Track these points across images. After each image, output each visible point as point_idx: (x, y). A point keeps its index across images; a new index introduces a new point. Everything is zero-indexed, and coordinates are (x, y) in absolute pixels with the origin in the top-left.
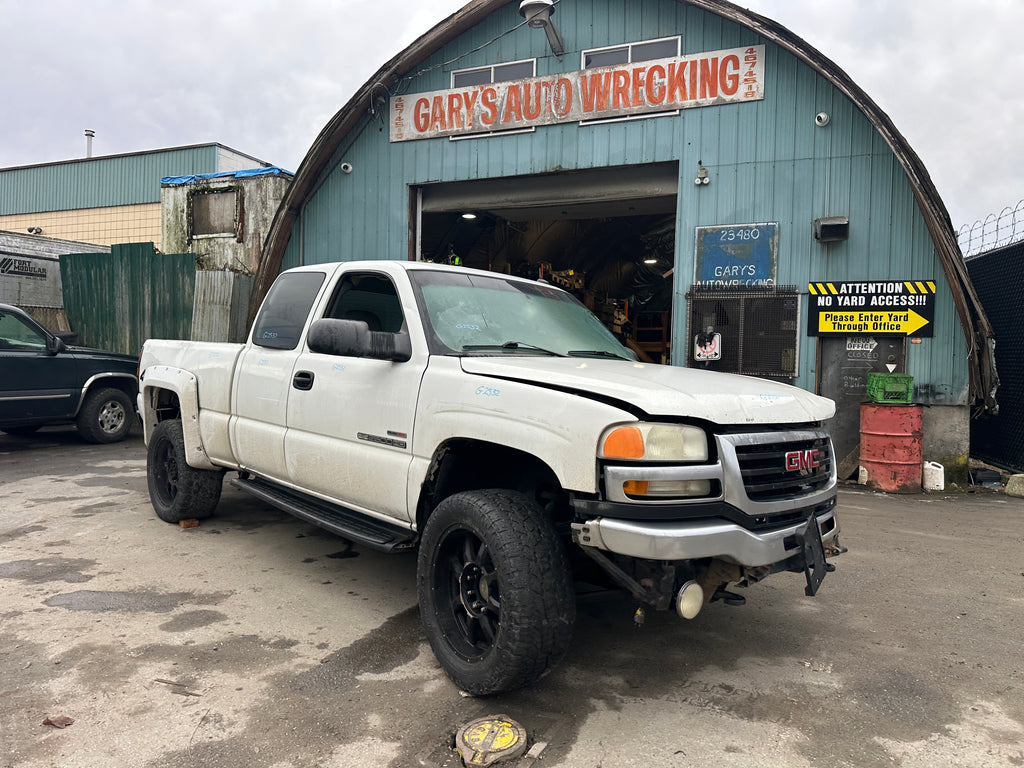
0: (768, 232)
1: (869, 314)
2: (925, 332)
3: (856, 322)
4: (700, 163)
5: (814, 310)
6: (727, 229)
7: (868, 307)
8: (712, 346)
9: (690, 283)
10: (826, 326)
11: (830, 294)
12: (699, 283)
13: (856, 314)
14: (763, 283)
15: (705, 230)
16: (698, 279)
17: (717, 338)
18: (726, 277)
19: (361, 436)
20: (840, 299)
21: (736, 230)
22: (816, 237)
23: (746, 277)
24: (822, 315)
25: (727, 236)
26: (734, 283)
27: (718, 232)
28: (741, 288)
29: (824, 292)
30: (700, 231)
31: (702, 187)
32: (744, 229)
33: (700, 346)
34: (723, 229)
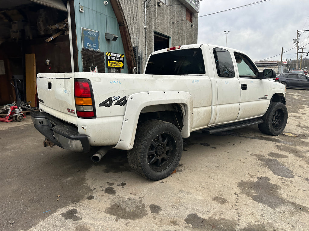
0: (97, 34)
1: (115, 62)
2: (123, 67)
3: (114, 64)
4: (80, 3)
5: (107, 60)
6: (89, 31)
7: (115, 60)
8: (95, 70)
9: (81, 48)
10: (109, 65)
11: (110, 56)
12: (84, 48)
13: (114, 62)
14: (98, 50)
15: (84, 29)
16: (84, 46)
17: (96, 68)
18: (90, 47)
19: (259, 99)
20: (111, 57)
21: (91, 31)
22: (106, 38)
23: (94, 48)
24: (109, 61)
25: (89, 33)
26: (92, 49)
27: (87, 31)
28: (94, 51)
29: (109, 55)
30: (83, 29)
31: (81, 13)
32: (93, 32)
33: (92, 70)
34: (88, 30)
